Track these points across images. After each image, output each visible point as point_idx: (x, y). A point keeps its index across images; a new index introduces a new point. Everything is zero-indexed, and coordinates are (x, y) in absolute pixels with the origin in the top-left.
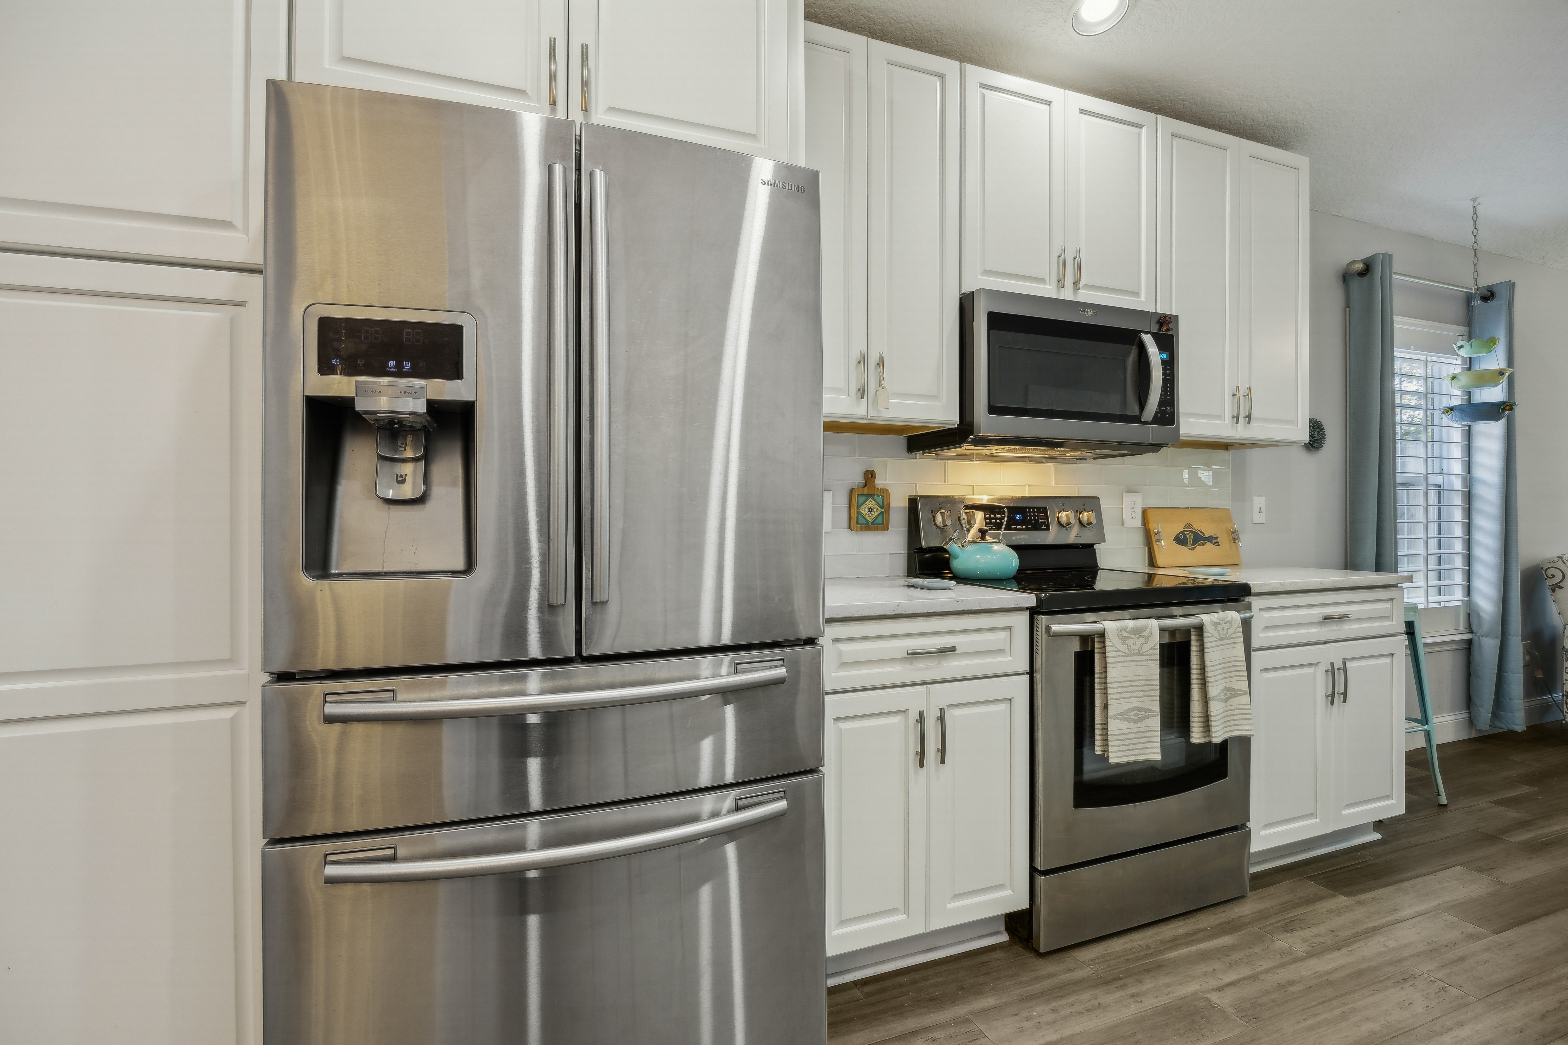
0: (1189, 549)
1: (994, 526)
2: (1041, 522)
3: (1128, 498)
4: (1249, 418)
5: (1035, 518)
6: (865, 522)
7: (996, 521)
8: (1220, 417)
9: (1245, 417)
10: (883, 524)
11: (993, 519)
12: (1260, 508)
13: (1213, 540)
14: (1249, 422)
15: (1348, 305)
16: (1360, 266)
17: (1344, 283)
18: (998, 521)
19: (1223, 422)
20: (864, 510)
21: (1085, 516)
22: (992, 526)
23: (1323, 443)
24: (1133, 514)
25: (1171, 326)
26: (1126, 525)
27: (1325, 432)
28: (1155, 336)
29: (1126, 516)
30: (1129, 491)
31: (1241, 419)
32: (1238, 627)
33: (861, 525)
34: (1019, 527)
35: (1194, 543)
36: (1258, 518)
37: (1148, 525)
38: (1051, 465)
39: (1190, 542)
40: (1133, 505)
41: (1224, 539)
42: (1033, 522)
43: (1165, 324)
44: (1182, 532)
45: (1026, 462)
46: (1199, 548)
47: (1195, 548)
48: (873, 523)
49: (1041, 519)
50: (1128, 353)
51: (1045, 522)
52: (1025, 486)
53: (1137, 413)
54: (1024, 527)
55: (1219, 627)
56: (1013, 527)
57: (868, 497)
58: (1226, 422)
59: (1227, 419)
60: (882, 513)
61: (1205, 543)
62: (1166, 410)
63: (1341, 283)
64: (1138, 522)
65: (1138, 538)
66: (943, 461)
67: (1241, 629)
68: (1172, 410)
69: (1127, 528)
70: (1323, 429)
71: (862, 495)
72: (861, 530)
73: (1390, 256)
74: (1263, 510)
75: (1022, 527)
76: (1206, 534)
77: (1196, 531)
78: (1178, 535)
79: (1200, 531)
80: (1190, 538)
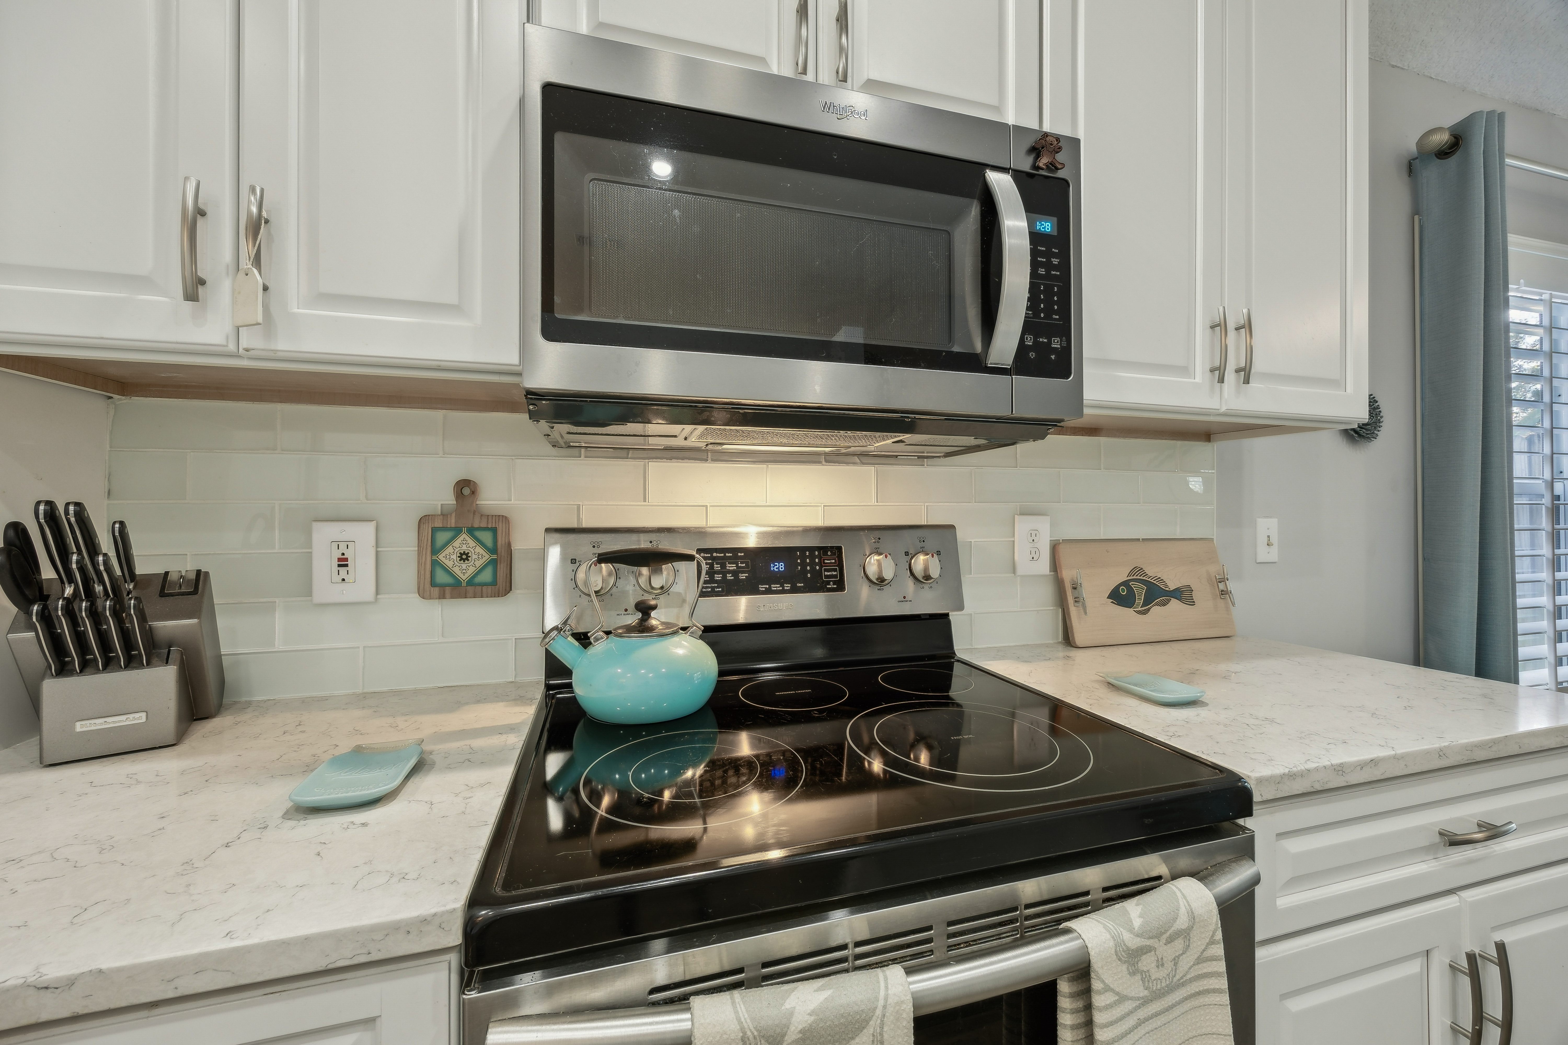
0: (1139, 612)
1: (718, 587)
2: (827, 577)
3: (1023, 525)
4: (1245, 373)
5: (813, 569)
6: (449, 580)
7: (724, 577)
8: (1185, 370)
9: (1238, 371)
10: (494, 583)
11: (718, 572)
12: (1269, 537)
13: (1182, 594)
14: (1247, 381)
15: (1416, 210)
16: (1443, 138)
17: (1410, 176)
18: (729, 577)
19: (1193, 380)
20: (449, 557)
21: (920, 562)
22: (713, 588)
23: (1379, 431)
24: (1033, 553)
25: (1060, 157)
26: (1020, 571)
27: (1380, 411)
28: (1019, 177)
29: (1021, 556)
30: (1025, 513)
31: (1230, 376)
32: (1212, 942)
33: (443, 586)
34: (775, 587)
35: (1149, 600)
36: (1265, 554)
37: (1061, 571)
38: (872, 469)
39: (1140, 600)
40: (1033, 537)
41: (1202, 593)
42: (809, 575)
43: (1044, 152)
44: (1125, 583)
45: (819, 462)
46: (1156, 610)
47: (1149, 610)
48: (471, 582)
49: (826, 570)
50: (956, 217)
51: (835, 576)
52: (818, 506)
53: (978, 347)
54: (787, 586)
55: (1147, 962)
56: (762, 588)
57: (458, 531)
58: (1198, 379)
59: (1200, 374)
60: (494, 563)
61: (1169, 601)
62: (1050, 343)
63: (1406, 176)
64: (1043, 566)
65: (1045, 593)
66: (641, 463)
67: (1219, 950)
68: (1064, 344)
69: (1022, 576)
70: (1378, 406)
71: (444, 529)
72: (442, 596)
73: (1501, 117)
74: (1274, 540)
75: (783, 587)
76: (1172, 587)
77: (1152, 581)
78: (1117, 587)
79: (1160, 579)
80: (1140, 592)
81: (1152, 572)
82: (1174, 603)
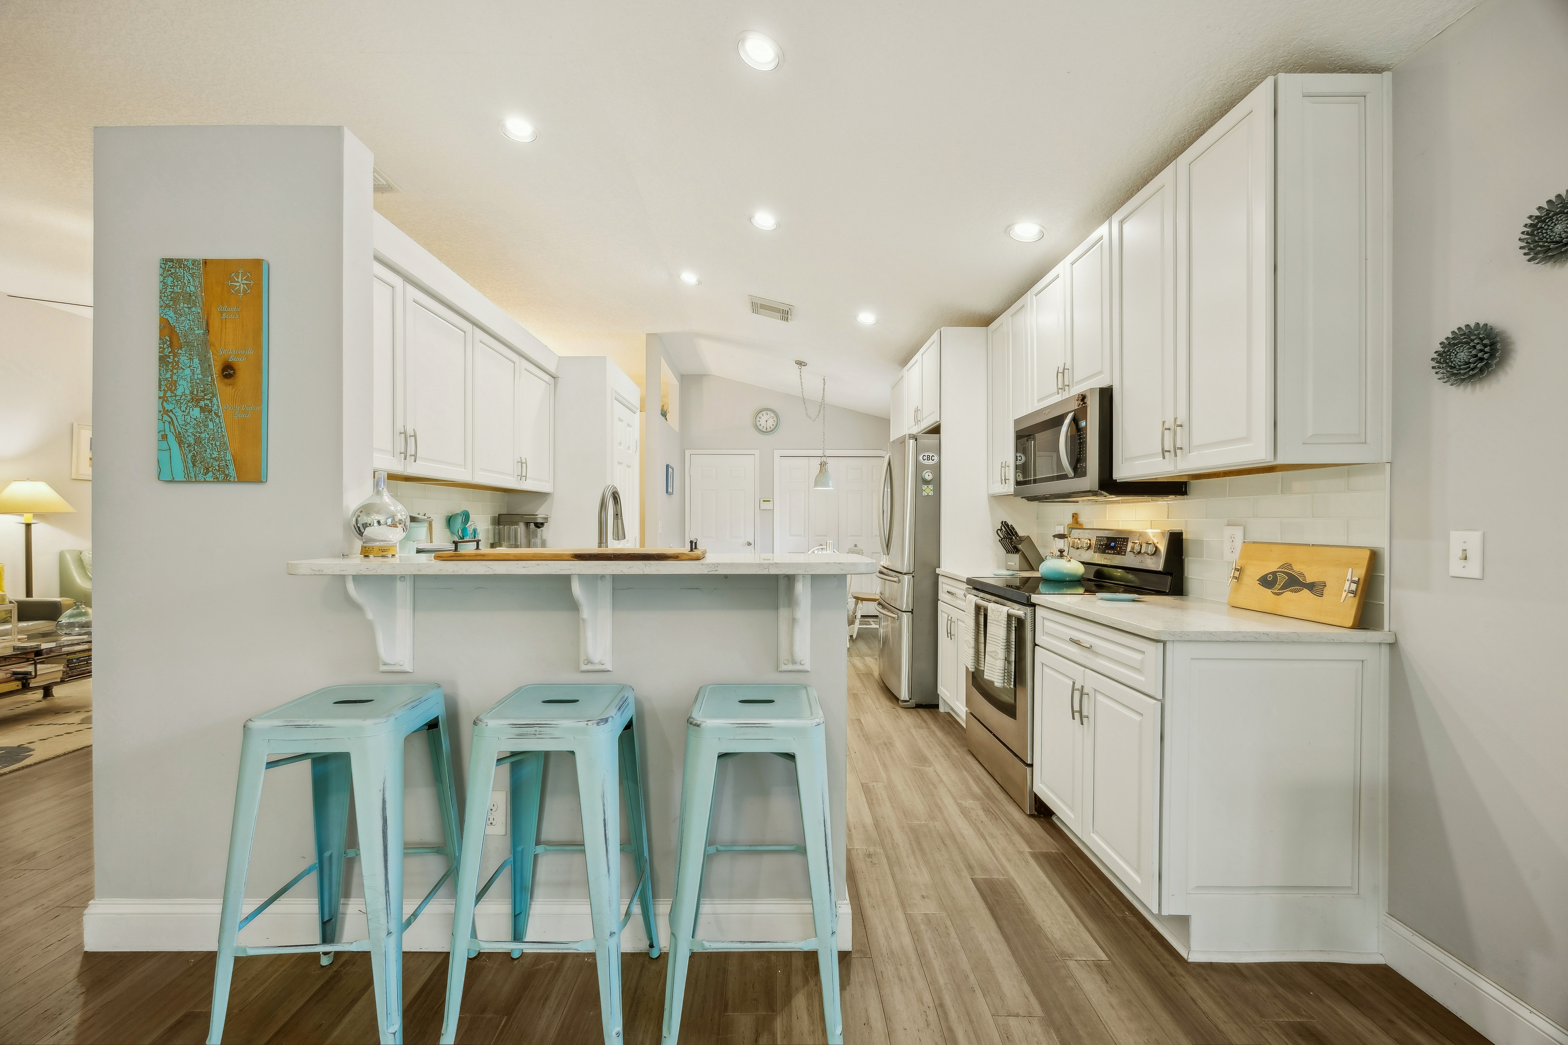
3: (1228, 532)
12: (1464, 550)
13: (1316, 588)
24: (1232, 548)
26: (1225, 559)
29: (1226, 550)
30: (1230, 524)
36: (1459, 568)
39: (1279, 586)
40: (1233, 539)
41: (1333, 589)
44: (1274, 573)
53: (1068, 471)
61: (1302, 590)
74: (1474, 554)
76: (1309, 580)
77: (1295, 574)
78: (1267, 575)
79: (1302, 574)
80: (1282, 579)
81: (1297, 568)
82: (1306, 592)
